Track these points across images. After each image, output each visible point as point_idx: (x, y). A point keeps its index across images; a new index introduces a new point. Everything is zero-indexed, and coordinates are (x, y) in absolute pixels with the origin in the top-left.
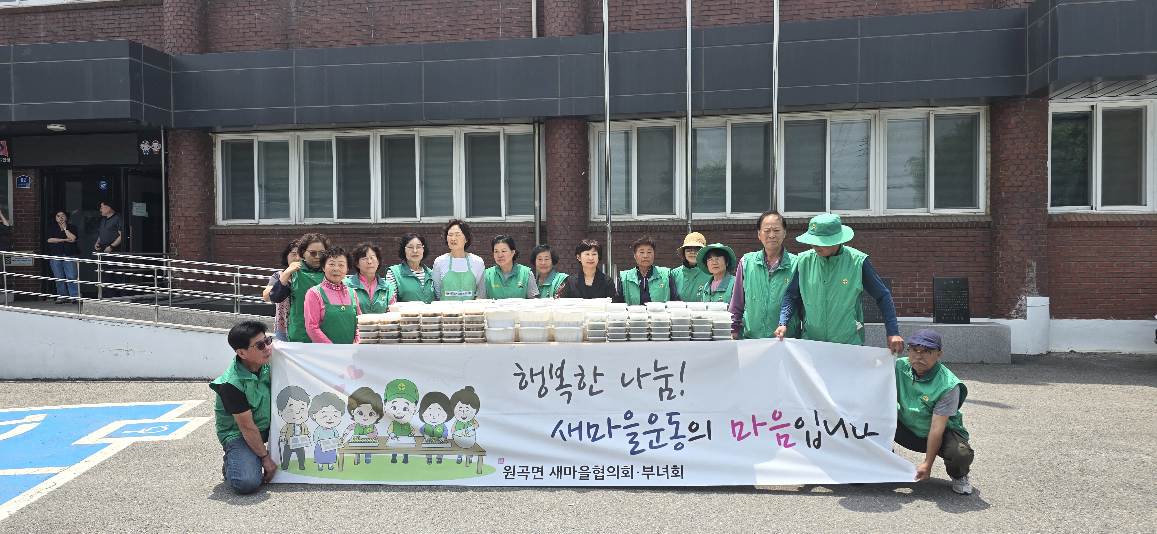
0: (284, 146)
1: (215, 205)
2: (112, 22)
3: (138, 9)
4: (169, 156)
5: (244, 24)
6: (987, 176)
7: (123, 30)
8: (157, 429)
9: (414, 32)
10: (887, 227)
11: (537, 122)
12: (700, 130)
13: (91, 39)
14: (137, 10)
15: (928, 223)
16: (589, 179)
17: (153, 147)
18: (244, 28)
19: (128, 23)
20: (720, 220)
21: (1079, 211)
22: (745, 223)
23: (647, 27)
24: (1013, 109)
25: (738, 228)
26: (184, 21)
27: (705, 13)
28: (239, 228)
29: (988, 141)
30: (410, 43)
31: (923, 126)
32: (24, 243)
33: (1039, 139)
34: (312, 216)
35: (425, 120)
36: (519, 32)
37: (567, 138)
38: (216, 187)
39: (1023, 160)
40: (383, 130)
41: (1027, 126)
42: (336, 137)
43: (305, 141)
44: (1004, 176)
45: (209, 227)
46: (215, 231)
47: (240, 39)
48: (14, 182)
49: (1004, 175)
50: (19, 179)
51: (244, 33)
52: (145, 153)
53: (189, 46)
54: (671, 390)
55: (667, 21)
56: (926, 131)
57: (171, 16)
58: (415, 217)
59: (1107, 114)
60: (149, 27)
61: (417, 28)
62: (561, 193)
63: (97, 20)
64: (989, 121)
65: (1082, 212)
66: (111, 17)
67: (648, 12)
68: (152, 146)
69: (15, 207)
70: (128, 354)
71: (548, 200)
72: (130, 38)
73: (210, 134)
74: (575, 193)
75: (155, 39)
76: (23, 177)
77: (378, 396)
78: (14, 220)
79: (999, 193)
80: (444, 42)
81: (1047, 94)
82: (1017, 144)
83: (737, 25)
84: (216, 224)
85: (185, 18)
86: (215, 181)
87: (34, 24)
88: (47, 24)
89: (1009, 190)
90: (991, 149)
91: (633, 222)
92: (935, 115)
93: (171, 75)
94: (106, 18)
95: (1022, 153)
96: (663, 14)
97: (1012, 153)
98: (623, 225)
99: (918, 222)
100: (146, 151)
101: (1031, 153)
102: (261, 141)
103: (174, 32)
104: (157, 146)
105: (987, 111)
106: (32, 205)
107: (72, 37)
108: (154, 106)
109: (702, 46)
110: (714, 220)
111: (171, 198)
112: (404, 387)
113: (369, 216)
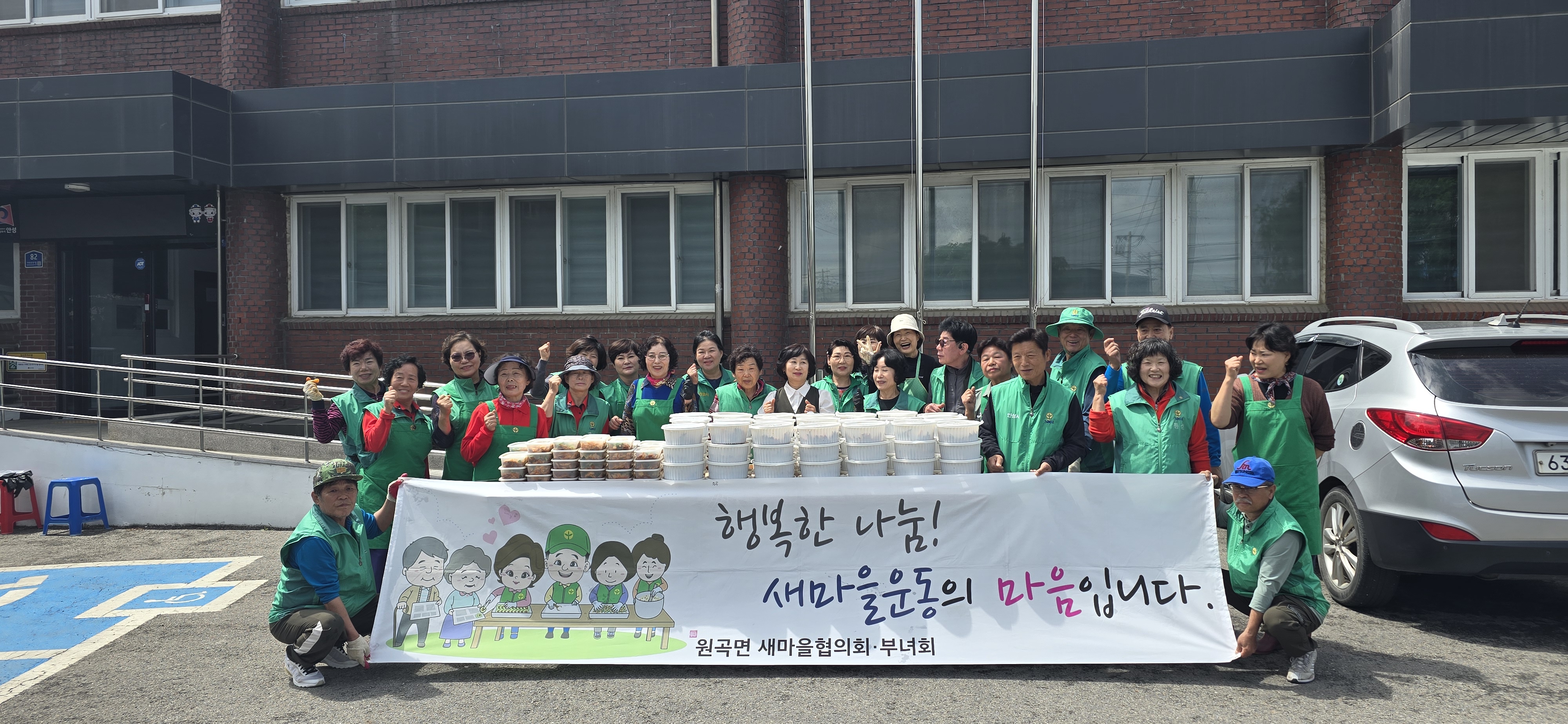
0: (381, 211)
1: (289, 290)
2: (153, 45)
3: (188, 28)
4: (227, 225)
5: (328, 49)
6: (1321, 252)
7: (168, 56)
8: (190, 596)
9: (554, 59)
10: (1188, 320)
11: (718, 178)
12: (938, 189)
13: (125, 68)
14: (187, 30)
15: (1243, 315)
16: (789, 256)
17: (206, 213)
18: (328, 53)
19: (175, 47)
20: (963, 310)
21: (1446, 299)
22: (998, 314)
23: (865, 52)
24: (1354, 162)
25: (987, 321)
26: (248, 44)
27: (942, 34)
28: (321, 320)
29: (1322, 204)
30: (548, 74)
31: (1236, 185)
32: (34, 341)
33: (1390, 201)
34: (417, 306)
35: (568, 177)
36: (694, 59)
37: (758, 201)
38: (290, 266)
39: (1368, 230)
40: (513, 189)
41: (1373, 185)
42: (450, 199)
43: (409, 205)
44: (1343, 252)
45: (279, 320)
46: (288, 325)
47: (323, 69)
48: (22, 259)
49: (1344, 250)
50: (28, 256)
51: (328, 60)
52: (195, 221)
53: (254, 79)
54: (921, 539)
55: (892, 43)
56: (1240, 190)
57: (231, 38)
58: (555, 305)
59: (1482, 169)
60: (202, 53)
61: (559, 54)
62: (750, 274)
63: (134, 43)
64: (1324, 178)
65: (1450, 299)
66: (152, 40)
67: (867, 32)
68: (205, 211)
69: (22, 293)
70: (164, 493)
71: (733, 283)
72: (176, 68)
73: (282, 195)
74: (769, 274)
75: (210, 69)
76: (33, 253)
77: (538, 546)
78: (22, 310)
79: (1337, 274)
80: (594, 72)
81: (1400, 141)
82: (1360, 209)
83: (985, 50)
84: (289, 315)
85: (250, 41)
86: (289, 259)
87: (49, 49)
88: (67, 48)
89: (1350, 270)
90: (1327, 215)
91: (847, 312)
92: (1250, 169)
93: (231, 116)
94: (146, 40)
95: (1367, 221)
96: (887, 34)
97: (1354, 221)
98: (834, 316)
99: (1229, 313)
100: (197, 219)
101: (1379, 220)
102: (351, 205)
103: (234, 59)
104: (212, 211)
105: (1320, 164)
106: (46, 290)
107: (100, 66)
108: (206, 159)
109: (937, 78)
110: (955, 310)
111: (229, 282)
112: (571, 535)
113: (493, 304)
